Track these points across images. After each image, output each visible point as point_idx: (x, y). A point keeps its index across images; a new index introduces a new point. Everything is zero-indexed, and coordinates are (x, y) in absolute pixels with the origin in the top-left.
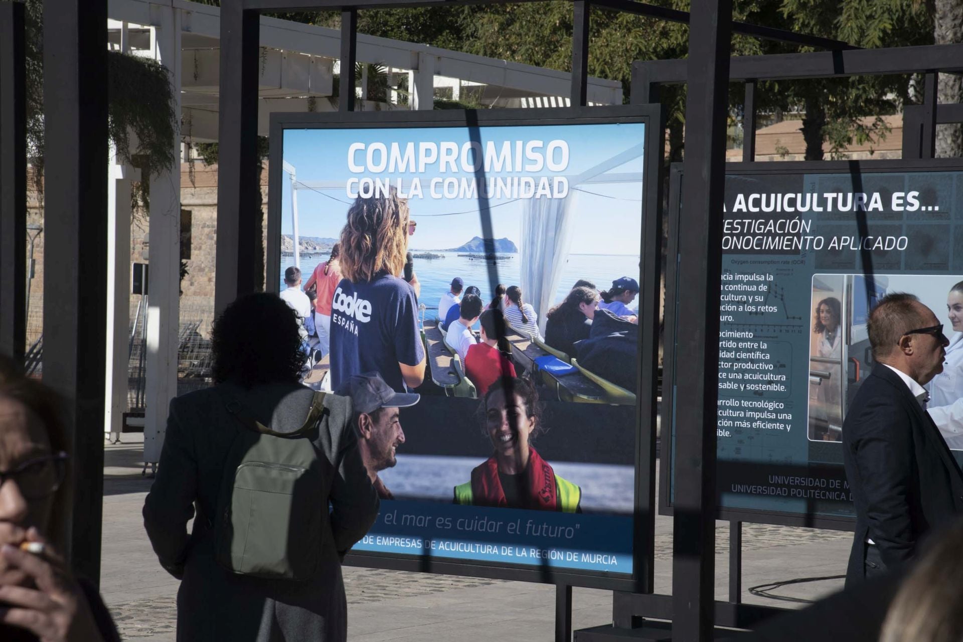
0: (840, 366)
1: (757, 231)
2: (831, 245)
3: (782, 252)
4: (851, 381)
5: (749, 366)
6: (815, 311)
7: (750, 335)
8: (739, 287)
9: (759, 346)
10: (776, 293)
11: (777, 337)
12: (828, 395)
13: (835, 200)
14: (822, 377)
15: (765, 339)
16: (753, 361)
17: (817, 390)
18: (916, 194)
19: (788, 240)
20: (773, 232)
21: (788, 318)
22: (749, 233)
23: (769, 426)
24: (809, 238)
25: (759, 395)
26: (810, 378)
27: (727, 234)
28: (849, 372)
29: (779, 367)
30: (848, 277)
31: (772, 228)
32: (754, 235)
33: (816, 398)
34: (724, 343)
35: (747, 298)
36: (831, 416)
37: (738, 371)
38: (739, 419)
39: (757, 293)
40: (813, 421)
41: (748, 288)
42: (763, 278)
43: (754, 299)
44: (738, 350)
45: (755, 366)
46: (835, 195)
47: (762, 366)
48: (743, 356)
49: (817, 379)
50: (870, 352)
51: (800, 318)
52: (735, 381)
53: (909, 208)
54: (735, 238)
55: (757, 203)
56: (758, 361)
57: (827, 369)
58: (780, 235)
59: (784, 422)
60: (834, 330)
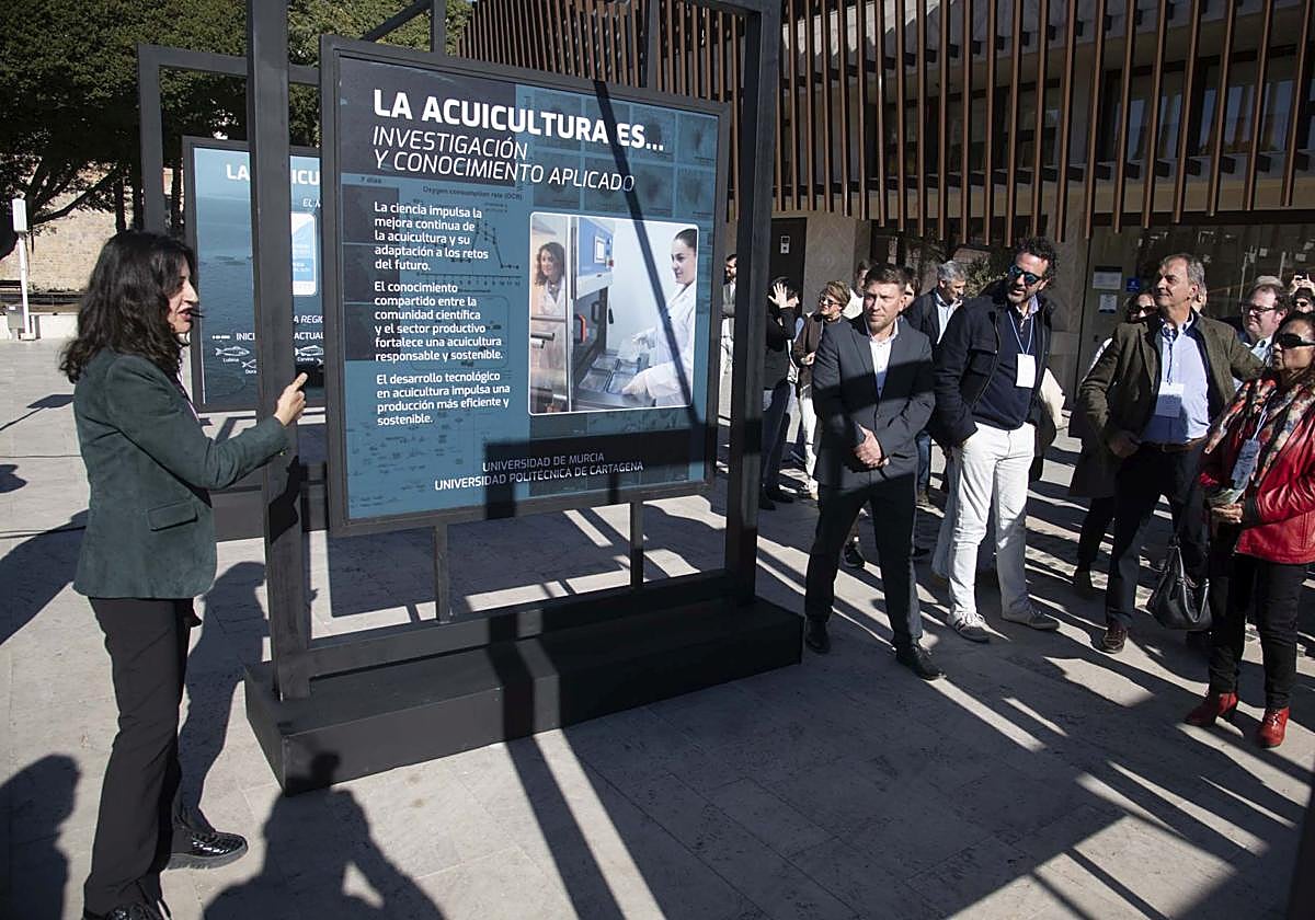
0: (564, 324)
1: (457, 151)
2: (552, 178)
3: (492, 181)
4: (576, 341)
5: (454, 329)
6: (535, 258)
7: (454, 289)
8: (436, 225)
9: (466, 303)
10: (486, 233)
11: (489, 291)
12: (552, 361)
13: (555, 122)
14: (544, 338)
15: (474, 293)
16: (458, 323)
17: (539, 354)
18: (641, 128)
19: (499, 166)
20: (479, 153)
21: (502, 266)
22: (446, 151)
23: (482, 403)
24: (525, 166)
25: (468, 365)
26: (531, 340)
27: (415, 151)
28: (574, 333)
29: (494, 328)
30: (573, 218)
31: (478, 149)
32: (454, 155)
33: (538, 364)
34: (418, 299)
35: (448, 240)
36: (556, 383)
37: (438, 337)
38: (443, 398)
39: (462, 233)
40: (536, 392)
41: (447, 226)
42: (467, 214)
43: (457, 241)
44: (437, 308)
45: (462, 329)
46: (554, 116)
47: (471, 328)
48: (445, 316)
49: (540, 341)
50: (597, 307)
51: (517, 267)
52: (436, 349)
53: (634, 144)
54: (427, 157)
55: (456, 112)
56: (468, 322)
57: (549, 329)
58: (489, 159)
59: (501, 396)
60: (558, 282)
